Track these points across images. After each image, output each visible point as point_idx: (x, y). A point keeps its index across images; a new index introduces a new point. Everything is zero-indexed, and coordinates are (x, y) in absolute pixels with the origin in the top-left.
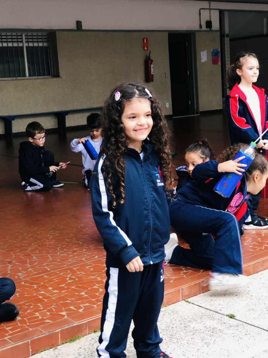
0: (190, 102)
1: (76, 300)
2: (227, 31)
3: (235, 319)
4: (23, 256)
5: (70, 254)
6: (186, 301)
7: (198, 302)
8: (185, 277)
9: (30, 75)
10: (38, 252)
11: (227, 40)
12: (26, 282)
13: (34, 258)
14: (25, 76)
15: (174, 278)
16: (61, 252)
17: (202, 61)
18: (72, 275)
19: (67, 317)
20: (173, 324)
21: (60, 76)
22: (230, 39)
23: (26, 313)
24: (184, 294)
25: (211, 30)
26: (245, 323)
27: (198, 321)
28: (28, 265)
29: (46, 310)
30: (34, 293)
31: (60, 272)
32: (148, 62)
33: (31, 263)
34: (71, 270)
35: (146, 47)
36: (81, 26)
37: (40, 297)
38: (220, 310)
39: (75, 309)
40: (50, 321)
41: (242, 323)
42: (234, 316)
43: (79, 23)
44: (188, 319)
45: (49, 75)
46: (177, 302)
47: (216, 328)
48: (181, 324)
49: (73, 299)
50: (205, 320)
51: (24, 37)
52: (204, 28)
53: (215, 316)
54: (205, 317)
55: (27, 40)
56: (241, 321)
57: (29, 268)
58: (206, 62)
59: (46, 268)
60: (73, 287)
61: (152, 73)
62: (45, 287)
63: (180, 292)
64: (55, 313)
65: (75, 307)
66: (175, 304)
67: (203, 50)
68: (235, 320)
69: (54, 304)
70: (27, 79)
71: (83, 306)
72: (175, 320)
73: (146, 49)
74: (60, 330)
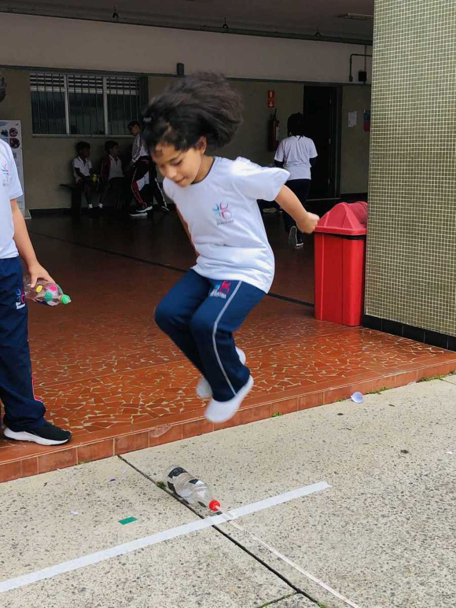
0: (329, 180)
8: (133, 421)
9: (110, 133)
14: (103, 133)
15: (116, 422)
17: (349, 126)
25: (364, 83)
32: (272, 124)
36: (183, 71)
43: (180, 67)
46: (106, 457)
50: (122, 488)
51: (105, 81)
52: (355, 80)
53: (139, 483)
54: (126, 483)
61: (277, 139)
63: (113, 442)
66: (102, 460)
67: (353, 111)
70: (106, 138)
73: (271, 105)
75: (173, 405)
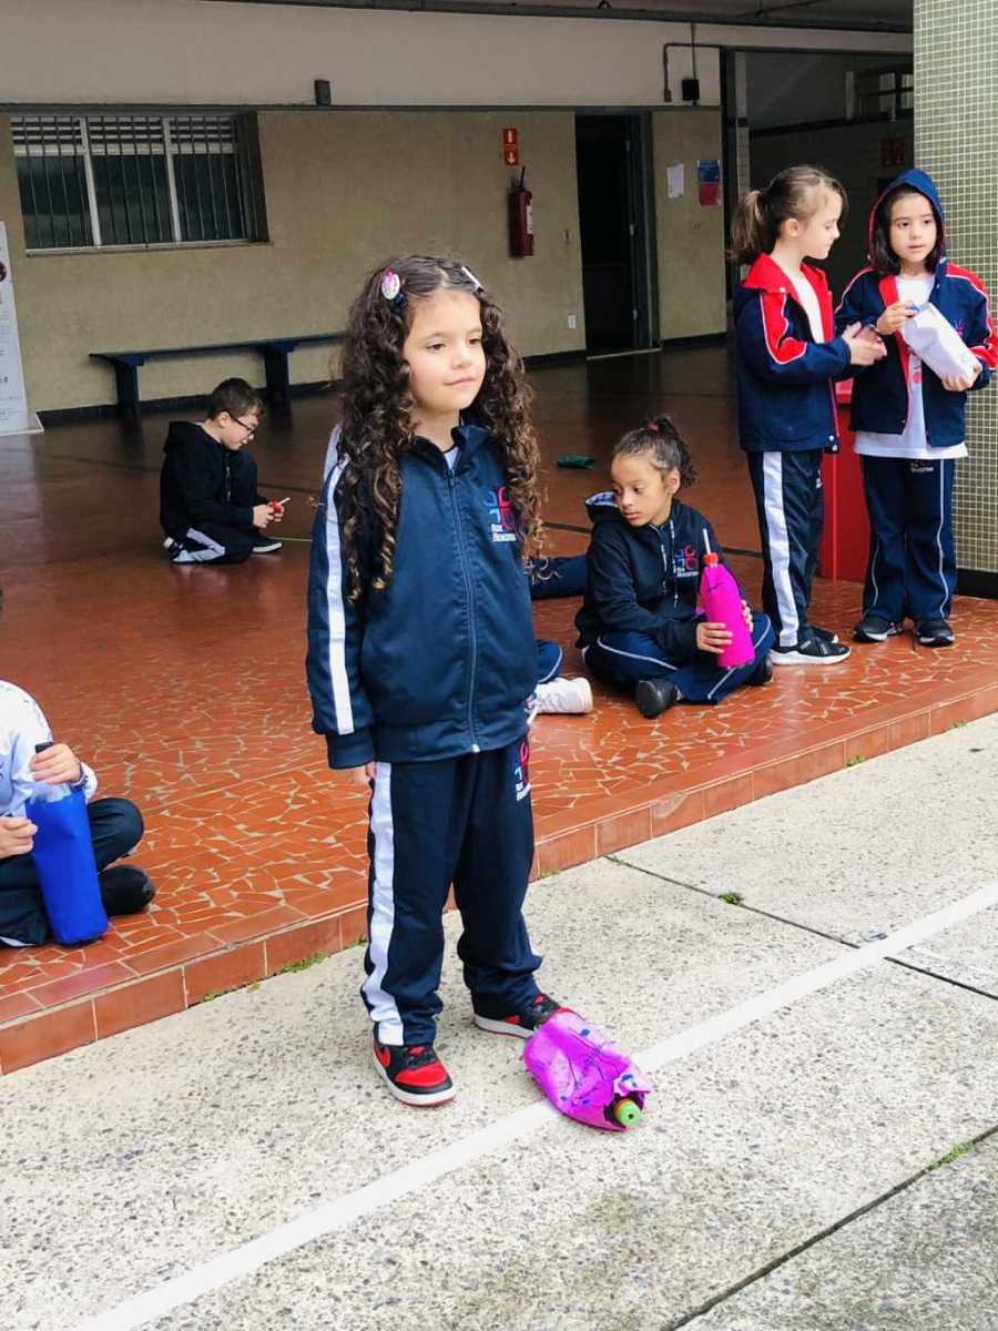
0: (635, 312)
1: (311, 857)
2: (742, 109)
3: (743, 906)
4: (165, 741)
5: (298, 735)
6: (609, 858)
7: (642, 862)
8: (607, 791)
9: (185, 238)
10: (208, 729)
11: (742, 134)
12: (174, 810)
13: (199, 745)
14: (170, 239)
15: (578, 796)
16: (272, 728)
17: (671, 195)
18: (301, 791)
19: (287, 902)
20: (574, 921)
21: (270, 238)
22: (750, 132)
23: (174, 894)
24: (605, 840)
25: (695, 103)
26: (771, 916)
27: (642, 913)
28: (181, 764)
29: (227, 886)
30: (196, 840)
31: (269, 781)
32: (517, 199)
33: (190, 758)
34: (299, 776)
35: (511, 155)
36: (328, 96)
37: (214, 850)
38: (703, 882)
39: (306, 881)
40: (240, 915)
41: (762, 916)
42: (738, 899)
43: (321, 88)
44: (615, 908)
45: (238, 235)
46: (585, 862)
47: (691, 931)
48: (596, 920)
49: (303, 855)
50: (661, 909)
51: (167, 128)
52: (677, 98)
53: (687, 899)
54: (661, 901)
55: (174, 136)
56: (757, 911)
57: (182, 774)
58: (680, 196)
59: (230, 771)
60: (304, 823)
61: (529, 232)
62: (227, 824)
63: (593, 834)
64: (253, 892)
65: (306, 877)
66: (579, 867)
67: (675, 165)
68: (741, 909)
69: (252, 869)
70: (177, 249)
71: (332, 874)
72: (581, 909)
73: (512, 160)
74: (266, 937)
75: (659, 757)
